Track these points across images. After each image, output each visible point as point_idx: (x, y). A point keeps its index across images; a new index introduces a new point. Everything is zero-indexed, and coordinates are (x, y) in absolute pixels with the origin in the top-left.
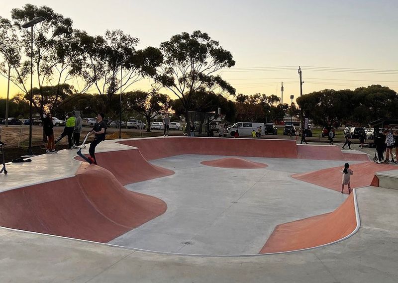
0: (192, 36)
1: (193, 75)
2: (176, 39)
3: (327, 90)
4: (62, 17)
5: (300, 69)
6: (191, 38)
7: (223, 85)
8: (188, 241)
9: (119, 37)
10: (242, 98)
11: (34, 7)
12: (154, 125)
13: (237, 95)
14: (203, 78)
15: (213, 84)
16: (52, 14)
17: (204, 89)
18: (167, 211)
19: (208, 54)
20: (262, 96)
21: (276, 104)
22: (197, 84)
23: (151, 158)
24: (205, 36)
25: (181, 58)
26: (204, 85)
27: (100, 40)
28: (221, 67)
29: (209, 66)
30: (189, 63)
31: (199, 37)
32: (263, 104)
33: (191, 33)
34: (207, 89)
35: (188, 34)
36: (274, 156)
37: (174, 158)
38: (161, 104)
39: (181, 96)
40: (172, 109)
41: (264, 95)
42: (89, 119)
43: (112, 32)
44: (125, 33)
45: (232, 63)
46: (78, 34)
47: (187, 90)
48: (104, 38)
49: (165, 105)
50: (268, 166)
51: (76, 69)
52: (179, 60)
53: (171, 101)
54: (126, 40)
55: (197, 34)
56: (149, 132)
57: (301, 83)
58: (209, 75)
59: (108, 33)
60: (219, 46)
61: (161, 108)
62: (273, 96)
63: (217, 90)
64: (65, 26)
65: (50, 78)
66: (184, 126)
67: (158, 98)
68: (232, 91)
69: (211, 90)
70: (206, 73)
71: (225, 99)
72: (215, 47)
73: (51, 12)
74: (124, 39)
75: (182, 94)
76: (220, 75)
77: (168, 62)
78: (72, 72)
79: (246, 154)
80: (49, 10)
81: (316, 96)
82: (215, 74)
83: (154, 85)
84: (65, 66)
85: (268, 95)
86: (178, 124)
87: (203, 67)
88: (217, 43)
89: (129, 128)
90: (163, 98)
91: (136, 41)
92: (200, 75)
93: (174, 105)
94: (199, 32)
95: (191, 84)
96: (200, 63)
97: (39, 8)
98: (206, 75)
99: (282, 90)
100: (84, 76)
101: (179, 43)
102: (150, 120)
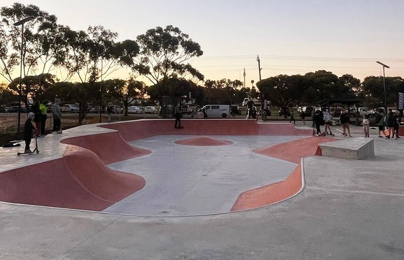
0: (165, 30)
1: (167, 63)
2: (151, 32)
3: (281, 75)
4: (47, 14)
5: (258, 57)
6: (164, 32)
7: (194, 72)
8: (165, 210)
9: (100, 31)
10: (209, 83)
11: (22, 5)
12: (131, 109)
13: (205, 81)
14: (176, 66)
15: (184, 71)
16: (38, 11)
17: (176, 76)
18: (146, 185)
19: (179, 46)
20: (227, 81)
21: (239, 88)
23: (131, 140)
24: (177, 30)
25: (155, 49)
26: (176, 72)
27: (83, 34)
28: (191, 56)
29: (180, 56)
30: (163, 53)
31: (172, 31)
32: (228, 88)
33: (164, 28)
34: (179, 76)
35: (161, 28)
37: (151, 139)
38: (137, 90)
39: (156, 83)
40: (148, 94)
41: (229, 80)
42: (70, 105)
43: (94, 28)
44: (106, 29)
45: (200, 53)
46: (62, 28)
47: (161, 77)
48: (87, 33)
49: (142, 91)
50: (233, 143)
51: (60, 60)
52: (154, 51)
53: (147, 87)
54: (106, 34)
55: (169, 28)
56: (127, 116)
57: (260, 70)
58: (181, 64)
59: (90, 28)
60: (189, 38)
61: (137, 94)
62: (236, 80)
63: (188, 76)
64: (50, 22)
65: (35, 68)
66: (158, 109)
67: (134, 85)
68: (201, 77)
69: (182, 77)
70: (178, 62)
71: (195, 85)
72: (185, 39)
73: (37, 9)
74: (104, 33)
75: (157, 80)
77: (144, 52)
78: (55, 63)
80: (35, 8)
81: (272, 81)
82: (186, 63)
83: (131, 74)
84: (49, 57)
85: (232, 80)
86: (153, 108)
88: (187, 36)
90: (139, 85)
91: (116, 35)
92: (173, 64)
93: (150, 90)
94: (171, 26)
95: (165, 72)
96: (172, 53)
97: (26, 6)
98: (178, 63)
99: (244, 76)
100: (67, 67)
101: (153, 36)
102: (127, 105)
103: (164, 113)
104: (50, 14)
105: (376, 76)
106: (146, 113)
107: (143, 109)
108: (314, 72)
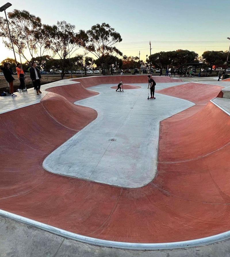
0: (101, 26)
1: (103, 46)
2: (94, 28)
3: (162, 52)
4: (35, 17)
5: (150, 42)
6: (101, 27)
7: (117, 51)
9: (65, 25)
10: (125, 58)
11: (19, 11)
12: (88, 72)
13: (123, 56)
14: (108, 49)
15: (112, 51)
16: (29, 15)
17: (109, 54)
18: (98, 116)
19: (110, 36)
20: (132, 57)
21: (137, 61)
22: (106, 51)
23: (89, 87)
24: (108, 26)
25: (97, 38)
26: (109, 52)
27: (55, 27)
28: (116, 42)
29: (110, 42)
30: (101, 41)
31: (105, 26)
32: (132, 60)
34: (110, 54)
35: (99, 25)
36: (142, 83)
37: (98, 86)
38: (90, 62)
39: (99, 58)
40: (95, 64)
41: (133, 57)
42: (60, 71)
43: (60, 22)
44: (67, 23)
45: (121, 40)
46: (45, 26)
47: (101, 55)
48: (57, 26)
49: (92, 62)
50: (141, 87)
51: (48, 46)
52: (96, 40)
53: (94, 60)
54: (68, 27)
55: (104, 24)
56: (86, 75)
57: (151, 49)
58: (110, 47)
59: (58, 23)
60: (115, 31)
61: (90, 64)
62: (136, 57)
63: (114, 54)
64: (37, 22)
65: (36, 51)
66: (100, 72)
67: (88, 59)
68: (121, 54)
69: (111, 54)
71: (118, 58)
72: (112, 31)
73: (28, 13)
74: (67, 26)
75: (99, 56)
76: (115, 46)
77: (91, 41)
78: (46, 47)
79: (130, 82)
80: (27, 12)
81: (157, 55)
82: (113, 46)
83: (85, 51)
84: (42, 44)
85: (134, 57)
86: (98, 71)
87: (108, 43)
88: (113, 29)
89: (77, 74)
90: (90, 59)
91: (74, 27)
92: (106, 47)
93: (96, 62)
94: (105, 23)
95: (103, 52)
96: (106, 40)
97: (21, 11)
98: (109, 46)
99: (139, 55)
100: (52, 49)
101: (95, 30)
102: (86, 70)
103: (103, 73)
104: (36, 17)
105: (210, 51)
106: (95, 73)
107: (94, 72)
108: (176, 51)
